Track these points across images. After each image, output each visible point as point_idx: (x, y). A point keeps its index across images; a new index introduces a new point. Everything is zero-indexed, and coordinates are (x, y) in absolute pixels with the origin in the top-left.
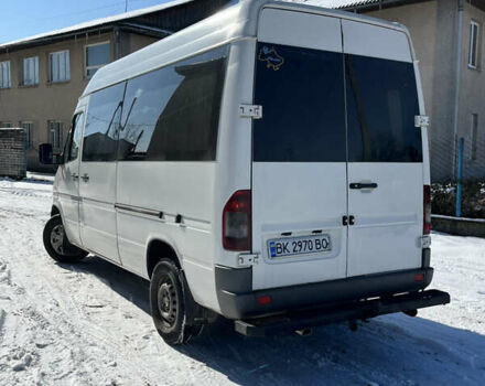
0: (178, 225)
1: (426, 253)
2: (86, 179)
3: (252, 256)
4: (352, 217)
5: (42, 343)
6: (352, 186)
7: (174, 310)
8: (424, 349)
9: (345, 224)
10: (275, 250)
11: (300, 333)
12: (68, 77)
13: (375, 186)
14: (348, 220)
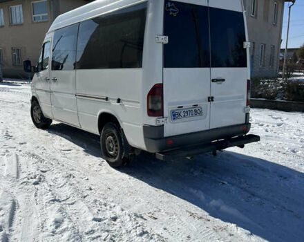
0: (118, 104)
1: (247, 115)
2: (55, 80)
3: (163, 119)
4: (213, 97)
5: (44, 170)
6: (213, 81)
7: (117, 150)
8: (245, 164)
9: (209, 101)
10: (175, 115)
11: (189, 158)
12: (22, 21)
13: (224, 80)
14: (211, 99)
